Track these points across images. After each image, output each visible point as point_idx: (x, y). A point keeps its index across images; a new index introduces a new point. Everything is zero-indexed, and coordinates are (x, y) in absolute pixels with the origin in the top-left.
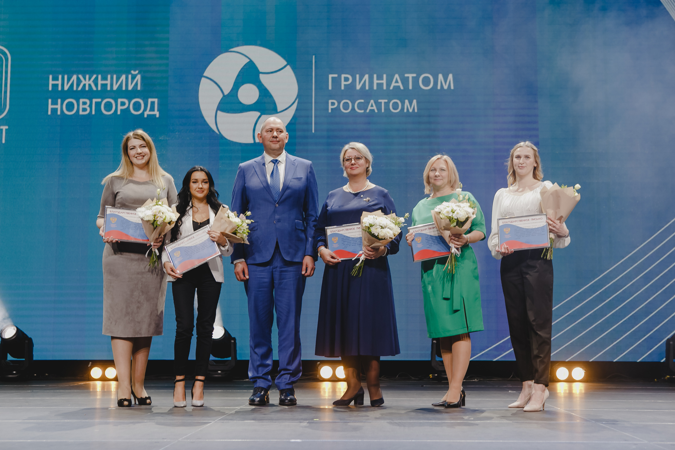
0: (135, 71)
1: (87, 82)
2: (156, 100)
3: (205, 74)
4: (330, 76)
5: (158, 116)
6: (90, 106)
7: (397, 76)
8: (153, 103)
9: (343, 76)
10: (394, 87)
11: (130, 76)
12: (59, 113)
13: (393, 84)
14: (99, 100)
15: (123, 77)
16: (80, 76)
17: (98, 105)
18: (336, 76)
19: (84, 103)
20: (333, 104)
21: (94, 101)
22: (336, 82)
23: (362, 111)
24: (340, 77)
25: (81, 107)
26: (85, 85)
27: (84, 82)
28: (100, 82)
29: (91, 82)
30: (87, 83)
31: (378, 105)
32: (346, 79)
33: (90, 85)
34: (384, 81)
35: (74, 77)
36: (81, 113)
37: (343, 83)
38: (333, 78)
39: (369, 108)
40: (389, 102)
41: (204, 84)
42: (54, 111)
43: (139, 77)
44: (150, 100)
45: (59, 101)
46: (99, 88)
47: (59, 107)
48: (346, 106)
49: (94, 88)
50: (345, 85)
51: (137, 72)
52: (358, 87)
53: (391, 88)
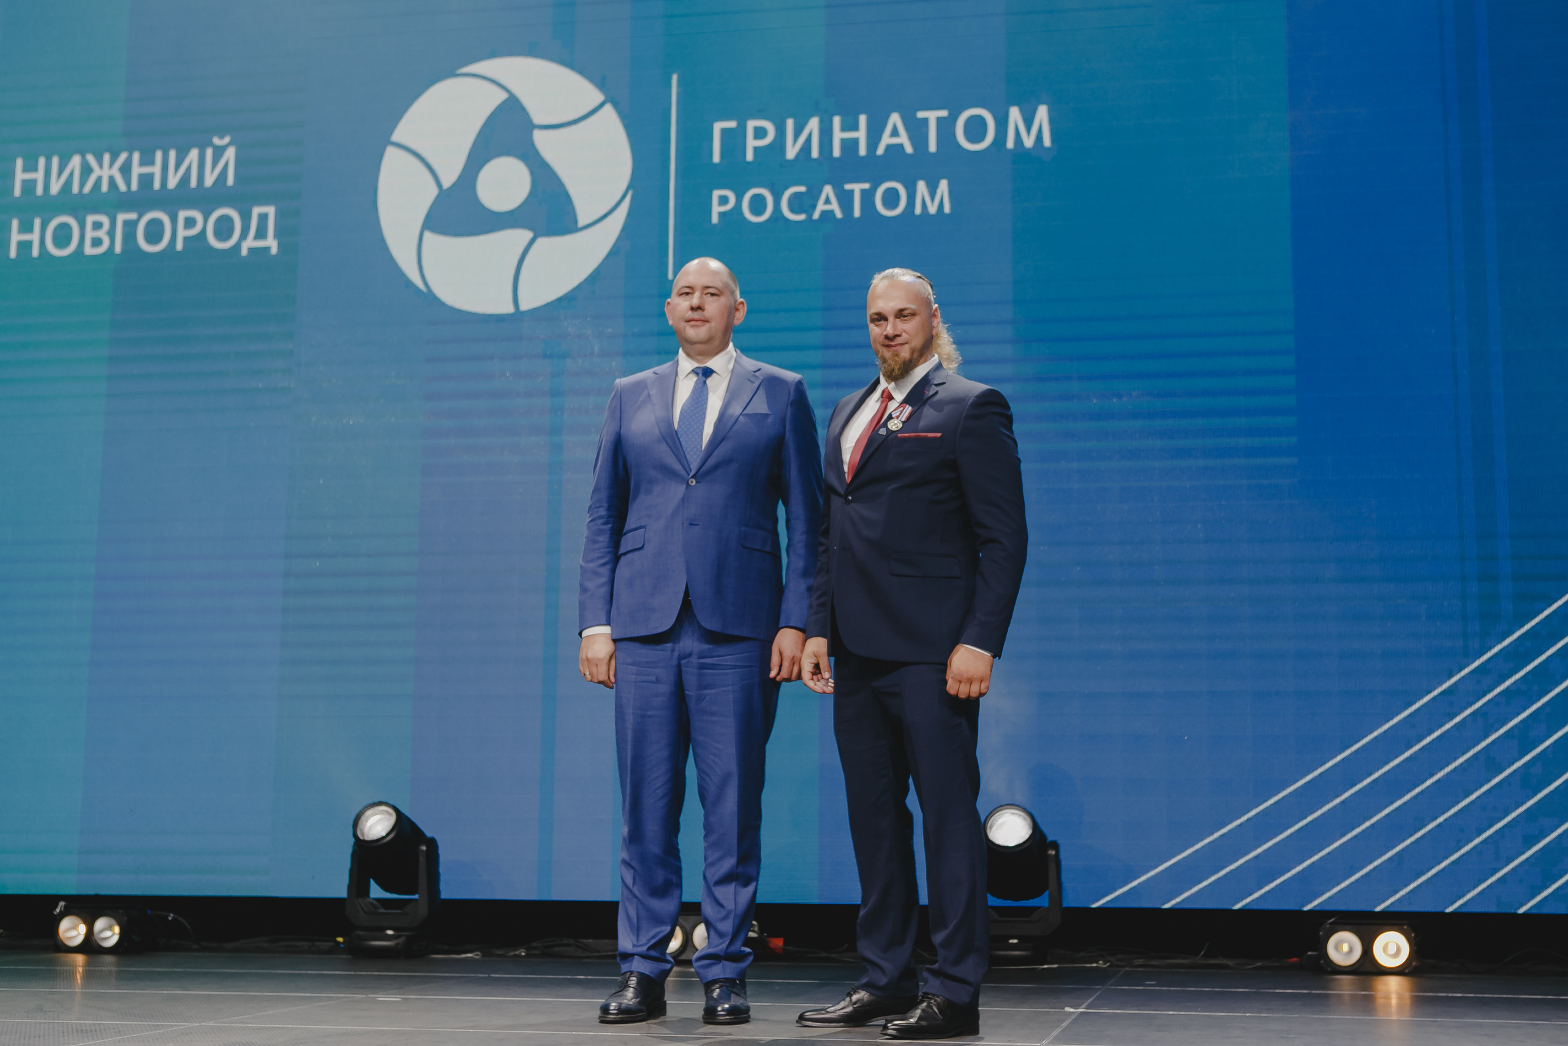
0: (222, 137)
1: (106, 171)
2: (271, 210)
3: (396, 137)
4: (718, 127)
5: (274, 250)
6: (111, 233)
7: (895, 118)
8: (263, 218)
9: (751, 124)
10: (889, 147)
11: (209, 152)
12: (35, 252)
13: (886, 140)
14: (133, 216)
15: (194, 154)
16: (91, 159)
17: (131, 226)
18: (732, 124)
19: (97, 226)
20: (724, 200)
21: (121, 217)
22: (733, 141)
23: (802, 217)
24: (742, 127)
25: (90, 234)
26: (99, 180)
27: (97, 172)
28: (137, 170)
29: (115, 172)
30: (105, 173)
31: (845, 199)
32: (760, 133)
33: (112, 180)
34: (861, 134)
35: (76, 161)
36: (89, 250)
37: (752, 143)
38: (724, 132)
39: (821, 207)
40: (873, 189)
41: (393, 162)
42: (25, 246)
43: (230, 154)
44: (256, 211)
45: (37, 222)
46: (134, 186)
47: (35, 237)
48: (758, 205)
49: (123, 187)
50: (756, 149)
51: (227, 140)
52: (791, 153)
53: (880, 151)
